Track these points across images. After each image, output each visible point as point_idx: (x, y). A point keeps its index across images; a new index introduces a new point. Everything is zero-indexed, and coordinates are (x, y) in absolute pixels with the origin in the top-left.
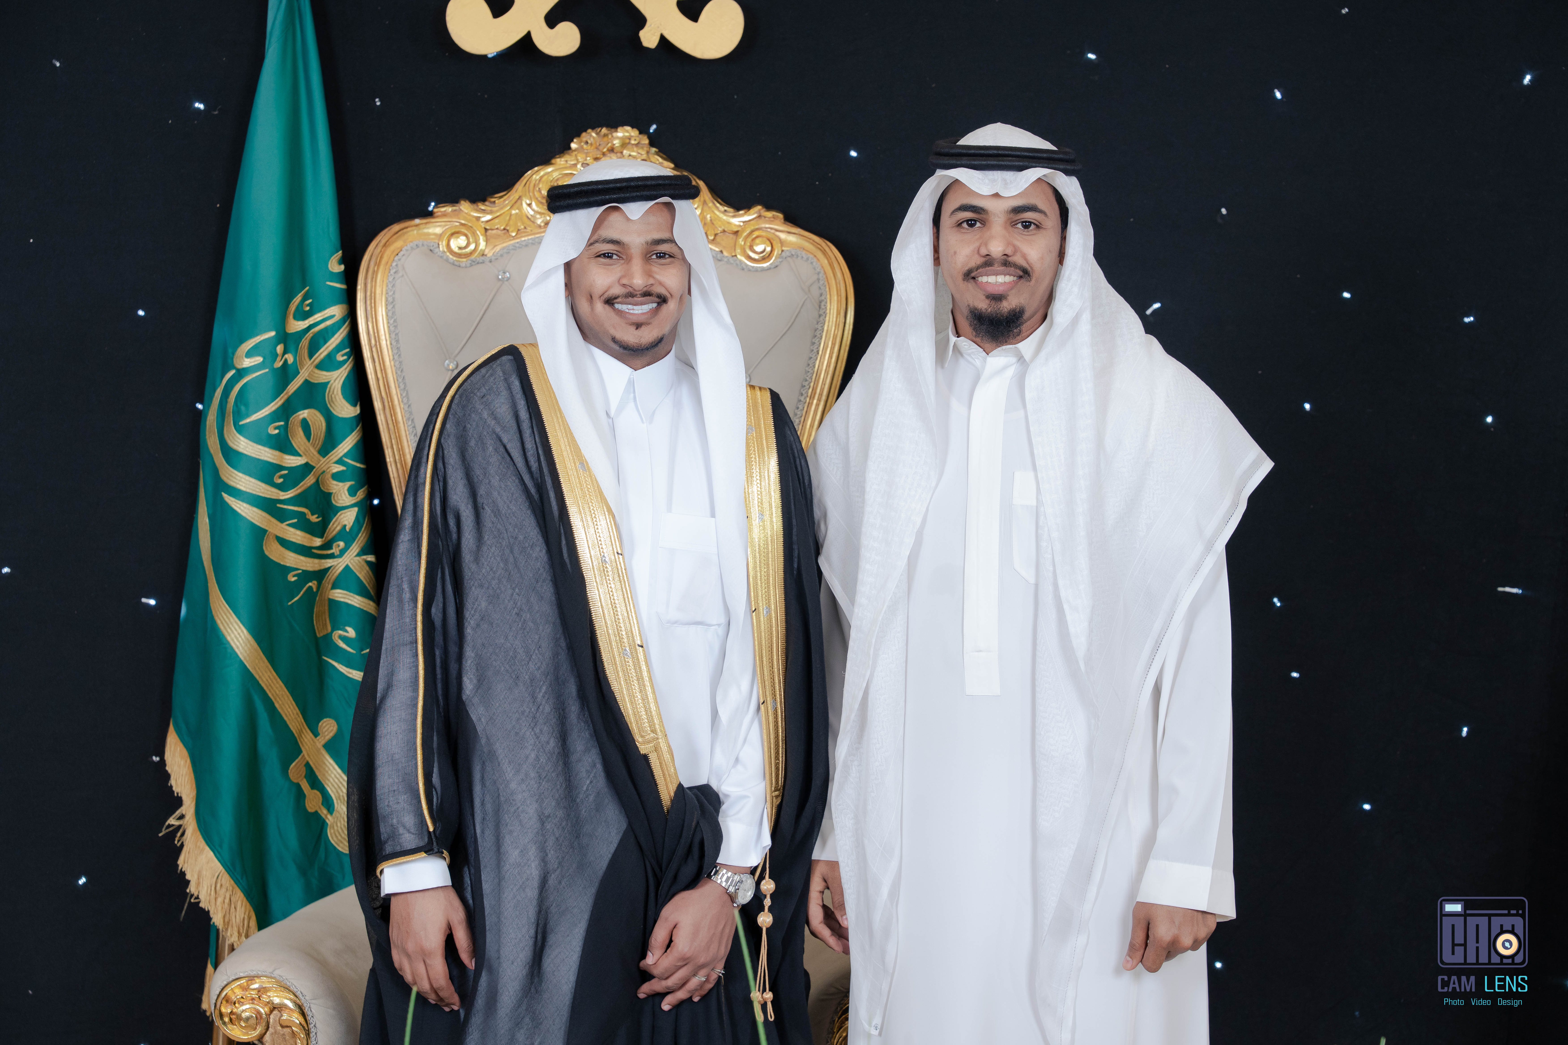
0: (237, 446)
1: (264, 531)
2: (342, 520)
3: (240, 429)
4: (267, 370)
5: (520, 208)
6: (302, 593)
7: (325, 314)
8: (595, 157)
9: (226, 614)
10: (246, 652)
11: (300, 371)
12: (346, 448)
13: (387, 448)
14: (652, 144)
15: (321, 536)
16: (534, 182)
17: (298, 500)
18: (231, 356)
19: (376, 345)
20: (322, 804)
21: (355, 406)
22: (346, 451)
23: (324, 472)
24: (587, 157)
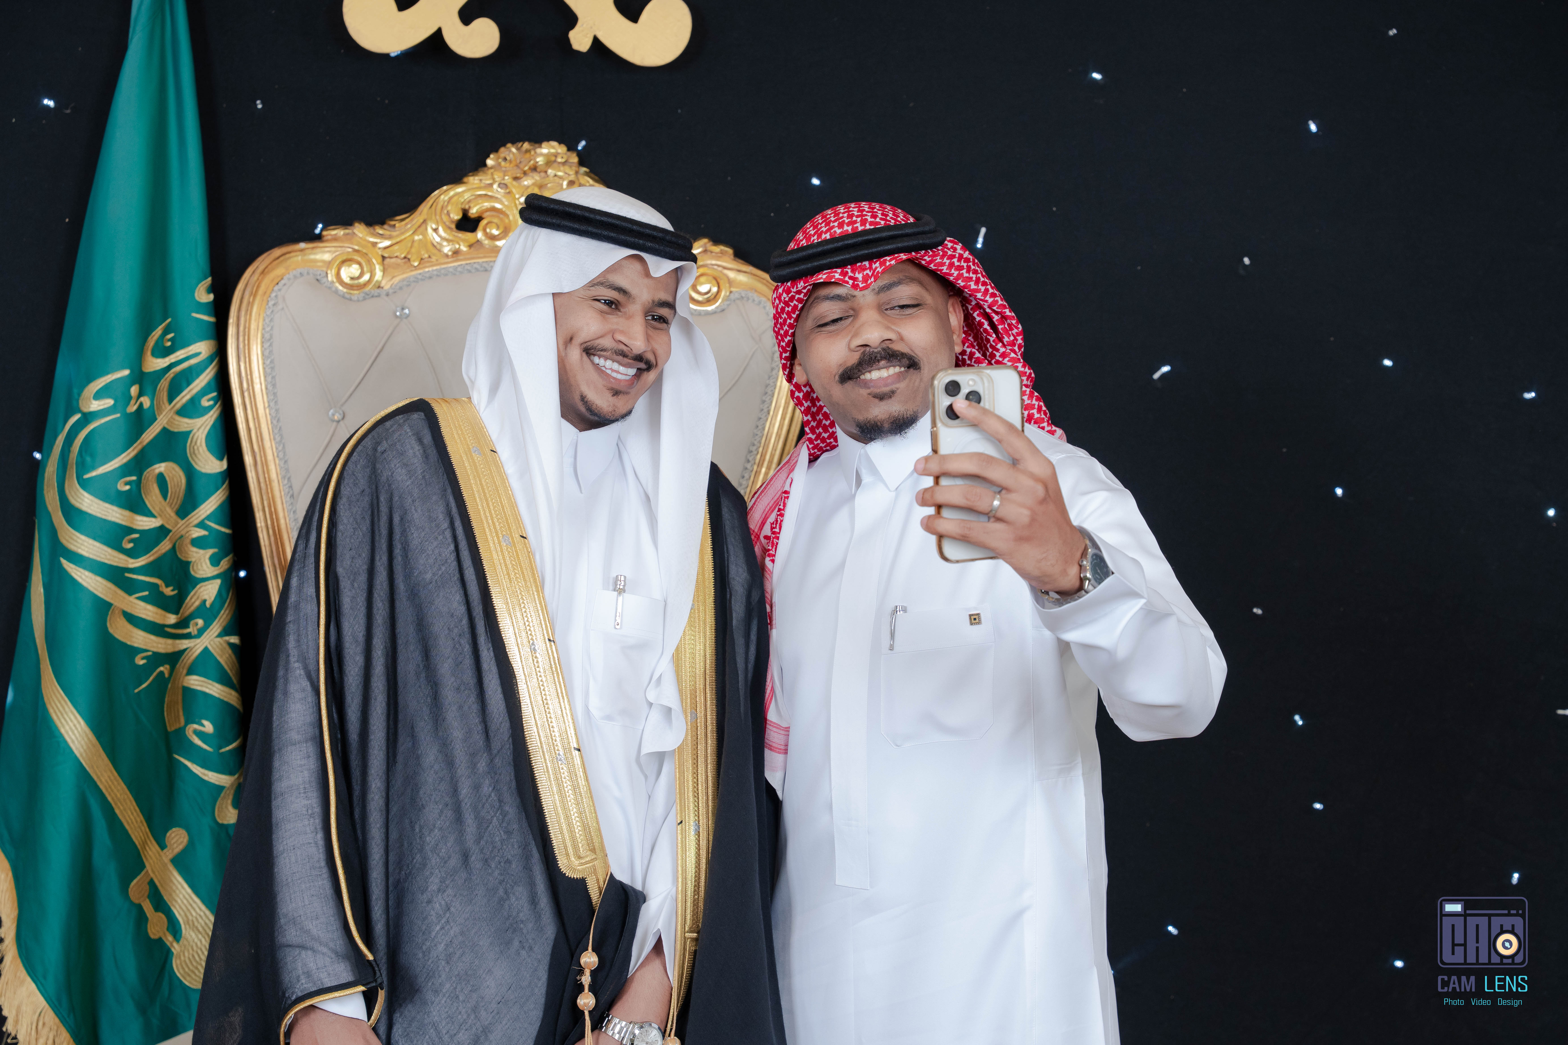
0: (80, 503)
1: (109, 605)
2: (202, 594)
3: (84, 484)
4: (118, 415)
5: (425, 233)
6: (151, 678)
7: (189, 351)
8: (514, 176)
9: (60, 702)
10: (82, 747)
11: (157, 417)
12: (209, 509)
13: (258, 510)
14: (582, 163)
15: (176, 612)
16: (442, 203)
17: (151, 569)
18: (76, 396)
19: (248, 389)
20: (168, 930)
21: (221, 459)
22: (208, 512)
23: (182, 536)
24: (505, 176)
